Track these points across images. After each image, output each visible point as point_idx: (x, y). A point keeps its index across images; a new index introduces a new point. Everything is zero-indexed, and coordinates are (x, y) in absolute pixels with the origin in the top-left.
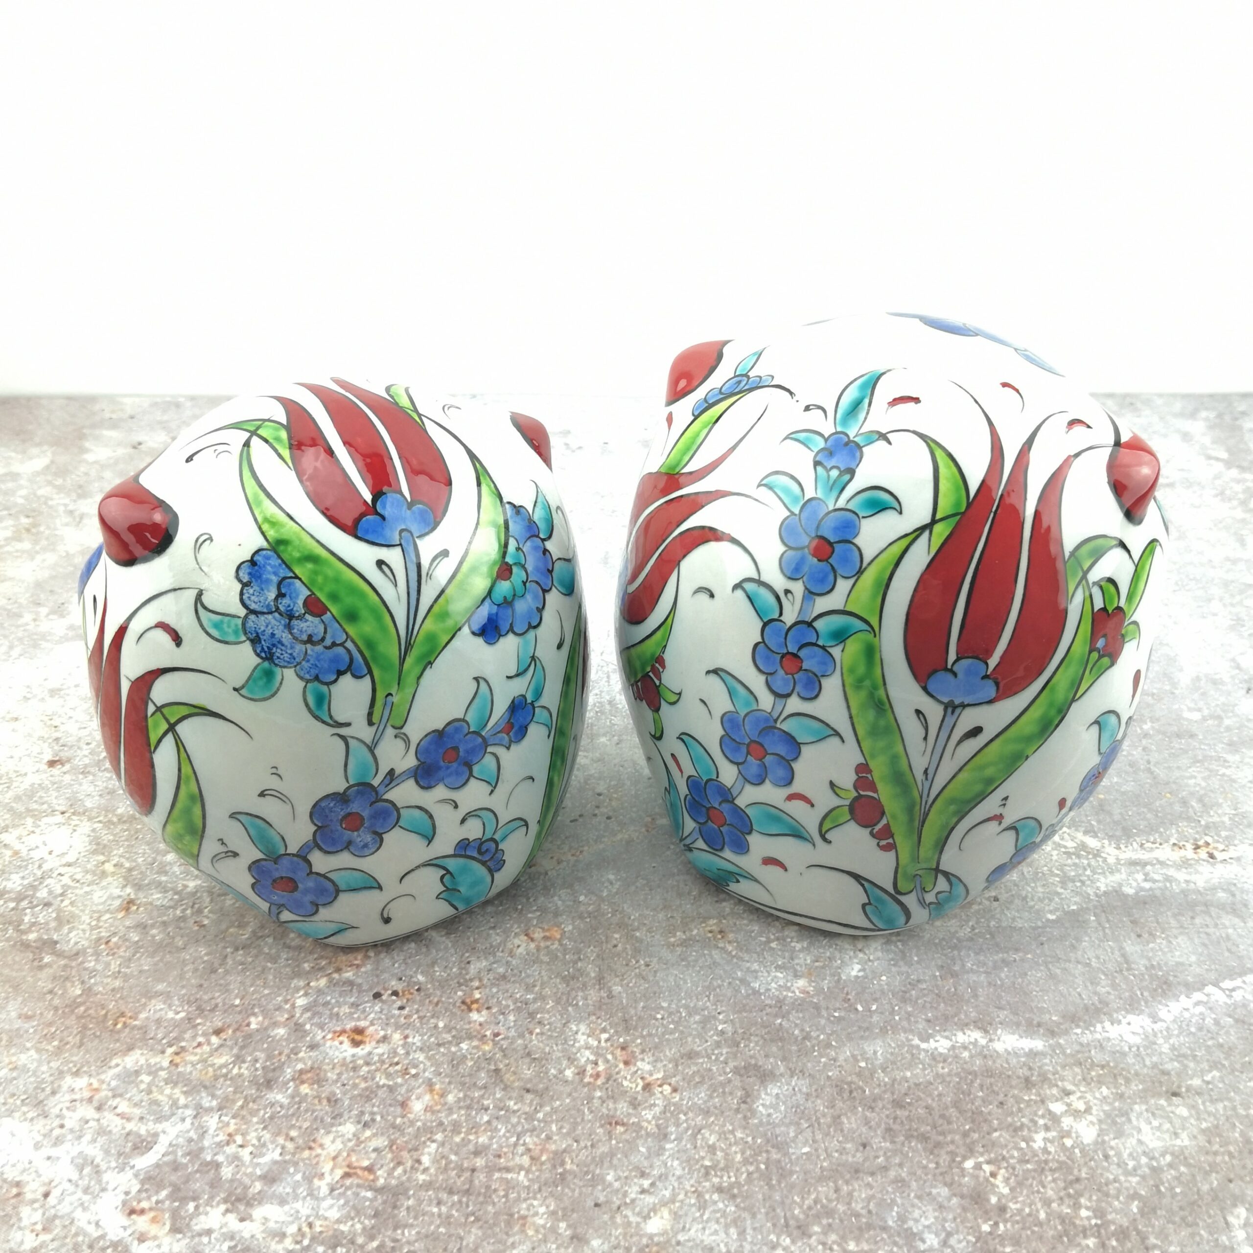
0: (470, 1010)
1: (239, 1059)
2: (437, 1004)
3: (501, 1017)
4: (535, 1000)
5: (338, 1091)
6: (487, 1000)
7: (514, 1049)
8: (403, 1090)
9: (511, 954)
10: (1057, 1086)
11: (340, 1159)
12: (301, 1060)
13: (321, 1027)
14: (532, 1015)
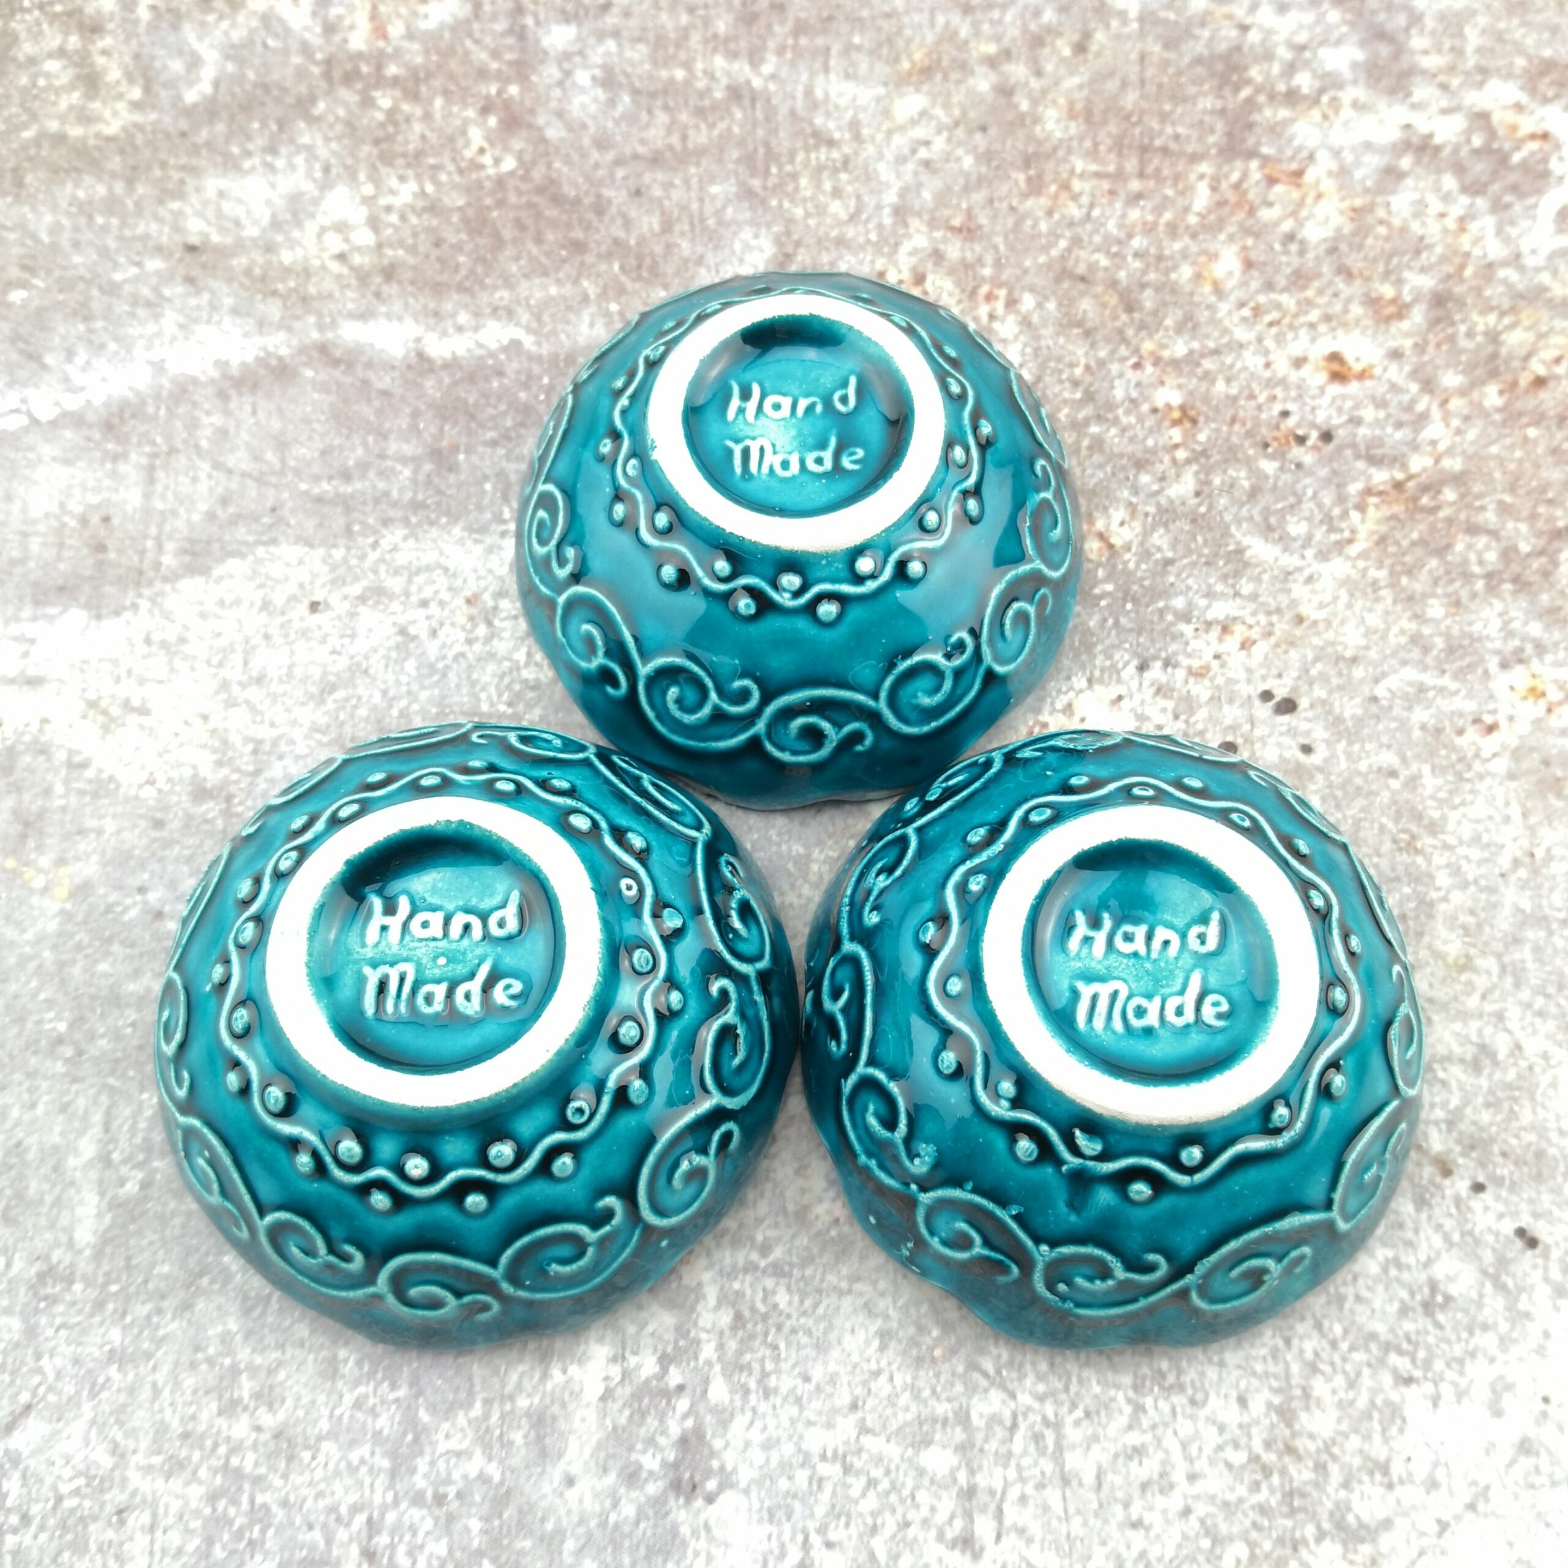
0: (1183, 408)
1: (1493, 337)
2: (1233, 420)
3: (1134, 394)
4: (1086, 422)
5: (1341, 286)
6: (1159, 424)
7: (1108, 341)
8: (1254, 285)
9: (1132, 509)
10: (352, 268)
11: (1312, 196)
12: (1407, 335)
13: (1394, 388)
14: (1089, 397)
